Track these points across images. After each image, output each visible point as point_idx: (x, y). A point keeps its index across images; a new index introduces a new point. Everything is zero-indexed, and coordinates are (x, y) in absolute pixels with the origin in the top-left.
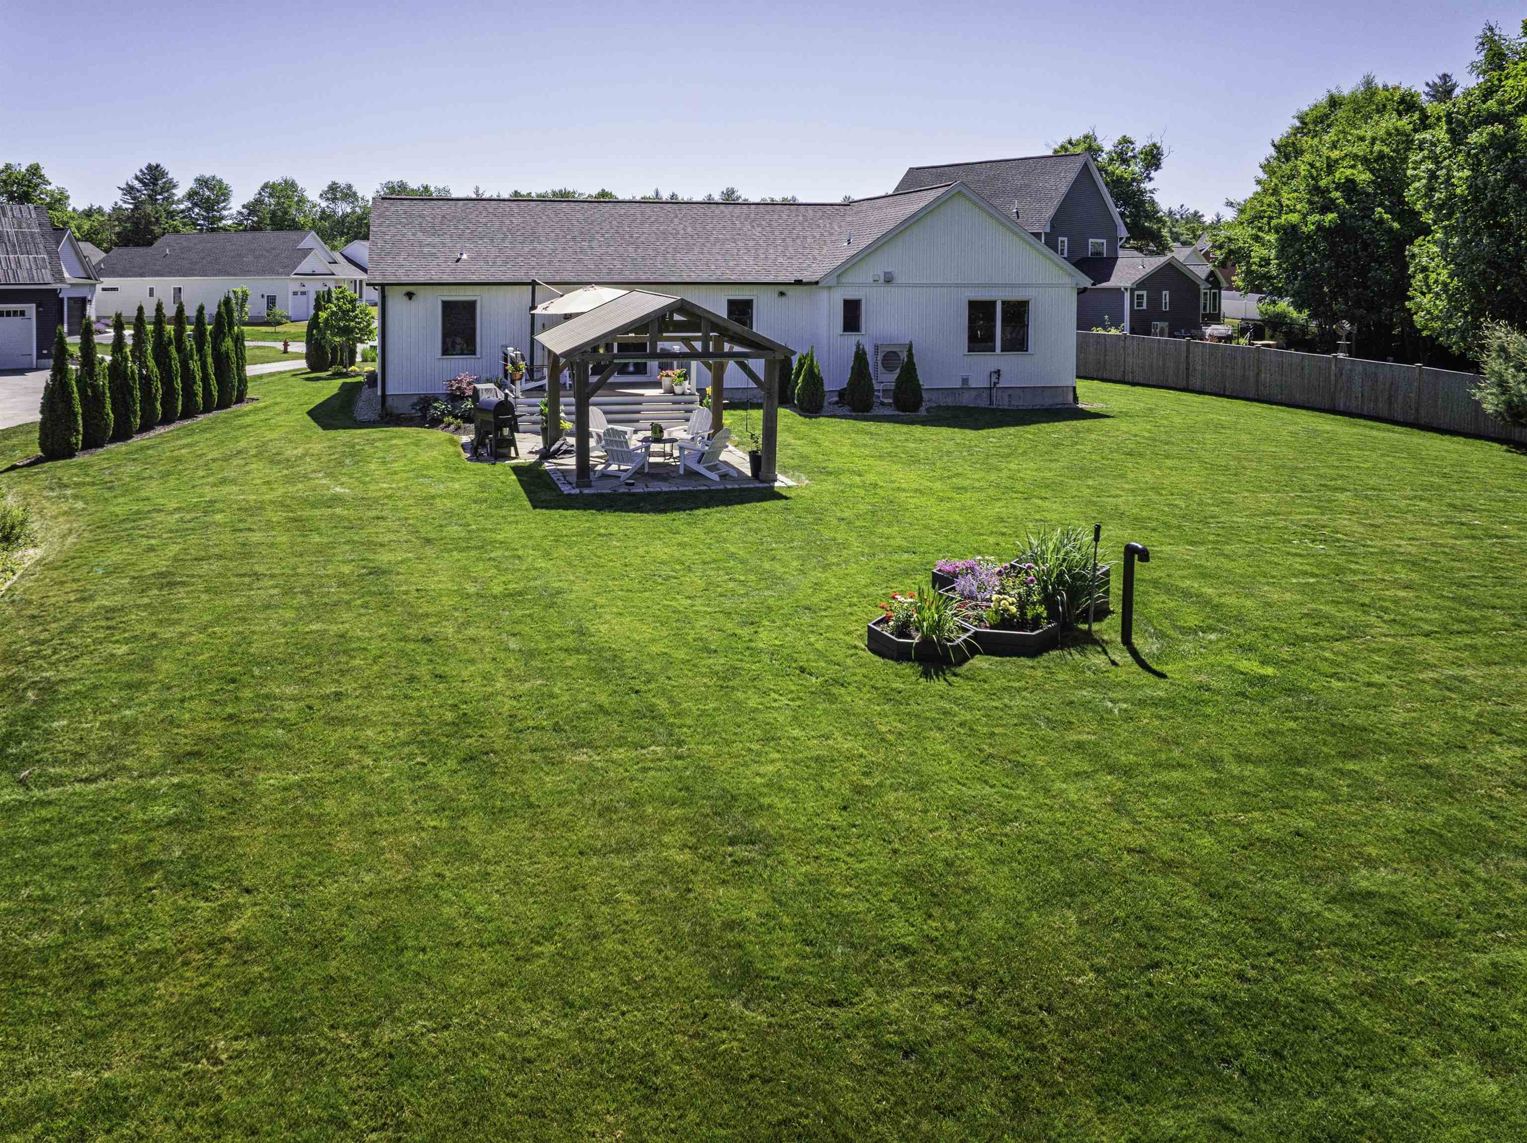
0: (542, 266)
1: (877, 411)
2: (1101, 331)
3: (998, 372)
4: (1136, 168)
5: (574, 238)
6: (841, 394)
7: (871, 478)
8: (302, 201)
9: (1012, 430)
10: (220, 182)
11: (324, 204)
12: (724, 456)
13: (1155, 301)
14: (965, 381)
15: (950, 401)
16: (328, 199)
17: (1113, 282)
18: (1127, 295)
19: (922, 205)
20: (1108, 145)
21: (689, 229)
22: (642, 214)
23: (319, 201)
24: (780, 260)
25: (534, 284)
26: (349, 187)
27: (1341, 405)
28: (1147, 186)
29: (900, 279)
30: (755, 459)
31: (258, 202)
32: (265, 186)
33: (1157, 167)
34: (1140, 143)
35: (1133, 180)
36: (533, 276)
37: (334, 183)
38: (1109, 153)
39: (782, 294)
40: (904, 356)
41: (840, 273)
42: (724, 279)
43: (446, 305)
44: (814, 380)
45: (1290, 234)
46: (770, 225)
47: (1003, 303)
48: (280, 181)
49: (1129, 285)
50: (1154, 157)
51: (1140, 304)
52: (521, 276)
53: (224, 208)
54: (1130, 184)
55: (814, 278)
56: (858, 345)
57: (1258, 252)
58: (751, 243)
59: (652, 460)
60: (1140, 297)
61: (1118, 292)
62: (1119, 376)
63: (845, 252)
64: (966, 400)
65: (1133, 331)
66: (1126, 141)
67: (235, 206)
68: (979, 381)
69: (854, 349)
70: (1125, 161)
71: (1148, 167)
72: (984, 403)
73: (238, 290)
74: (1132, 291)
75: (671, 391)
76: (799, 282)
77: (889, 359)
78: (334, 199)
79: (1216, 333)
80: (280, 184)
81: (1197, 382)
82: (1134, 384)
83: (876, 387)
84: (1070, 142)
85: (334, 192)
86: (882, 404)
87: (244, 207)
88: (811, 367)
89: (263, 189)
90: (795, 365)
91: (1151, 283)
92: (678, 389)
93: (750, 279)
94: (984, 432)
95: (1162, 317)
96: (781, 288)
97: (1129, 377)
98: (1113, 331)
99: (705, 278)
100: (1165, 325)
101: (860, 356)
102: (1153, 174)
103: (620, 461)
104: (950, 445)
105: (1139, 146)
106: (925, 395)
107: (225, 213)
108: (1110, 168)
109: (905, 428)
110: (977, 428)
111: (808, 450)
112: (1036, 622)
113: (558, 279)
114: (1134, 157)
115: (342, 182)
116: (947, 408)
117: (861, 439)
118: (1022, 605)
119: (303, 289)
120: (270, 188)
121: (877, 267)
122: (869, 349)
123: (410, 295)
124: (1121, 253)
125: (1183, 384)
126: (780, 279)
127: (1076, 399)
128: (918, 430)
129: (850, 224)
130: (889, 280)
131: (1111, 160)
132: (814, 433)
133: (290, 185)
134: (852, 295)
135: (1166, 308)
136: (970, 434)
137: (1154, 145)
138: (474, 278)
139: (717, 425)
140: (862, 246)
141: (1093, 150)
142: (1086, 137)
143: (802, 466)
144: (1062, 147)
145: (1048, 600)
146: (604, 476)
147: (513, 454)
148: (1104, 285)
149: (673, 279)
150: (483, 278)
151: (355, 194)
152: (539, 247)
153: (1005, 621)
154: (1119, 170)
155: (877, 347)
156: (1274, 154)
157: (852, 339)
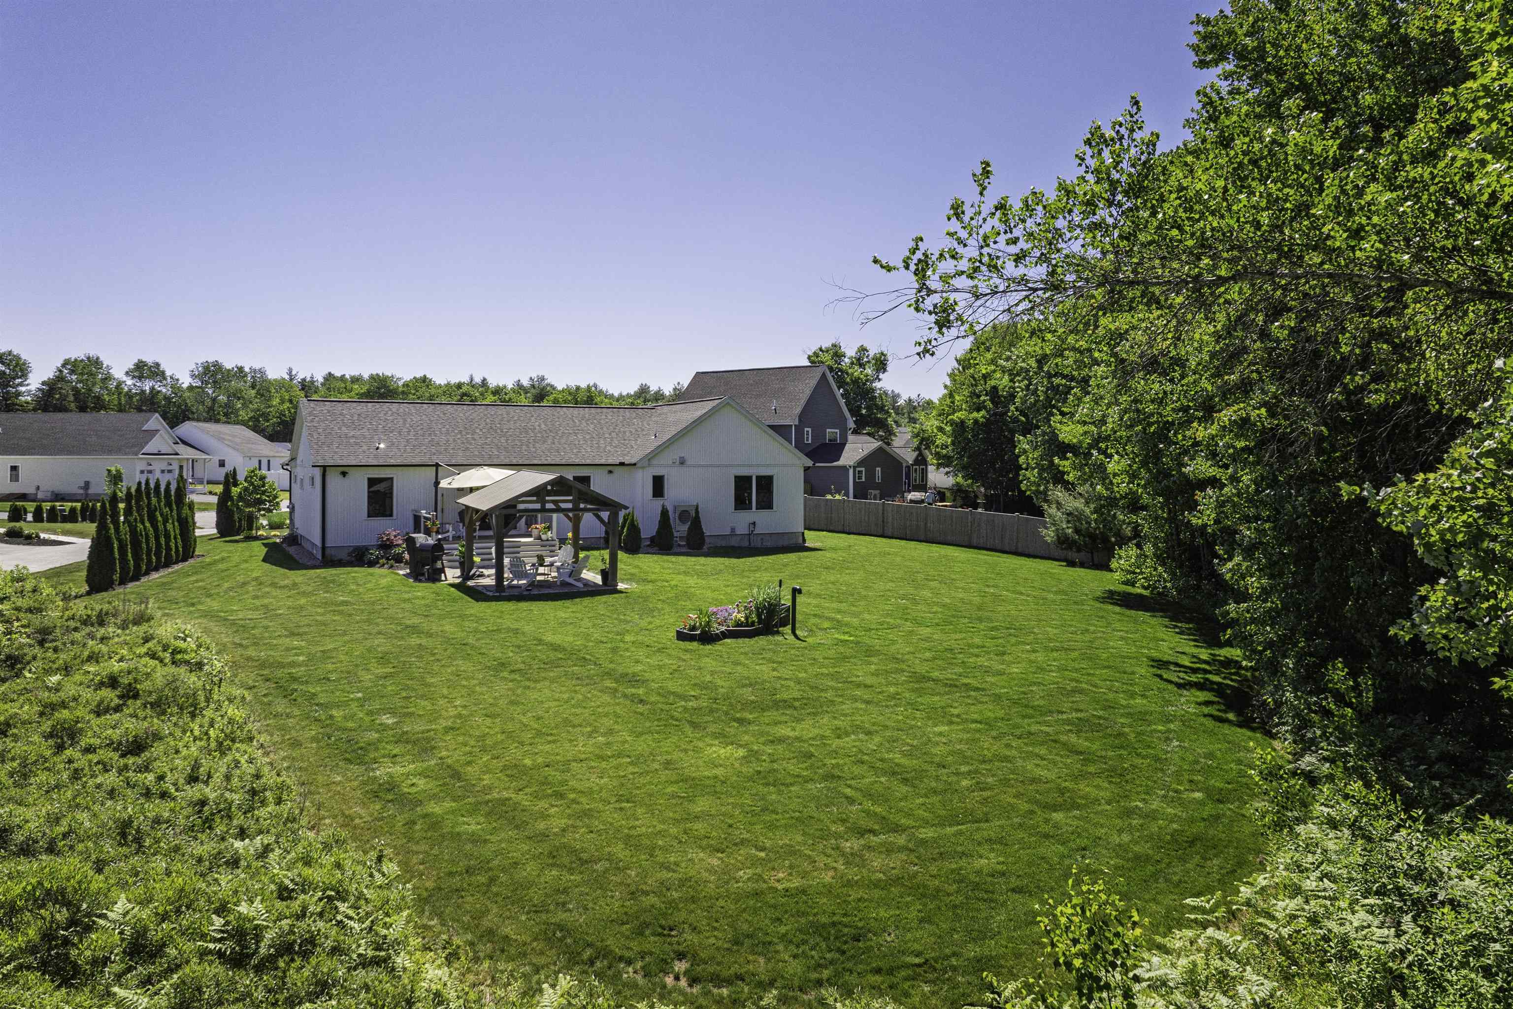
0: (441, 453)
1: (675, 550)
2: (829, 497)
3: (754, 523)
4: (869, 371)
5: (461, 432)
6: (652, 539)
7: (673, 583)
8: (108, 378)
9: (760, 558)
10: (18, 357)
11: (129, 382)
12: (583, 576)
13: (871, 474)
14: (733, 530)
15: (724, 543)
16: (134, 377)
17: (841, 462)
18: (851, 471)
19: (704, 411)
20: (850, 351)
21: (543, 426)
22: (508, 414)
23: (125, 378)
24: (608, 448)
25: (437, 465)
26: (158, 365)
27: (975, 542)
28: (877, 385)
29: (688, 463)
30: (604, 574)
31: (60, 377)
32: (66, 363)
33: (885, 370)
34: (873, 351)
35: (867, 380)
36: (435, 459)
37: (140, 361)
38: (851, 358)
39: (610, 472)
40: (693, 513)
41: (650, 458)
42: (570, 462)
43: (372, 482)
44: (634, 529)
45: (960, 427)
46: (600, 423)
47: (757, 477)
48: (83, 357)
49: (852, 463)
50: (882, 362)
51: (860, 478)
52: (426, 460)
53: (21, 384)
54: (865, 384)
55: (633, 461)
56: (663, 506)
57: (941, 439)
58: (588, 437)
59: (539, 578)
60: (860, 472)
61: (845, 469)
62: (840, 528)
63: (652, 443)
64: (734, 542)
65: (855, 497)
66: (863, 349)
67: (34, 382)
68: (742, 529)
69: (660, 509)
70: (862, 365)
71: (878, 371)
72: (746, 544)
73: (113, 469)
74: (855, 467)
75: (539, 538)
76: (622, 464)
77: (684, 515)
78: (140, 378)
79: (913, 498)
80: (82, 361)
81: (889, 532)
82: (849, 533)
83: (675, 534)
84: (821, 350)
85: (141, 370)
86: (679, 545)
87: (43, 383)
88: (633, 520)
89: (64, 366)
90: (621, 521)
91: (867, 462)
92: (544, 537)
93: (588, 462)
94: (743, 560)
95: (877, 486)
96: (610, 468)
97: (847, 529)
98: (838, 497)
99: (558, 461)
100: (877, 492)
101: (664, 513)
102: (881, 376)
103: (519, 579)
104: (722, 567)
105: (871, 353)
106: (707, 540)
107: (23, 389)
108: (850, 371)
109: (693, 559)
110: (739, 557)
111: (633, 571)
112: (753, 624)
113: (453, 462)
114: (869, 362)
115: (149, 359)
116: (722, 547)
117: (666, 565)
118: (747, 618)
119: (150, 468)
120: (72, 365)
121: (674, 454)
122: (670, 509)
123: (344, 474)
124: (851, 438)
125: (880, 532)
126: (610, 461)
127: (804, 541)
128: (702, 560)
129: (656, 422)
130: (682, 462)
131: (852, 363)
132: (636, 562)
133: (96, 363)
134: (658, 472)
135: (878, 480)
136: (734, 561)
137: (882, 354)
138: (392, 461)
139: (576, 556)
140: (665, 439)
141: (837, 355)
142: (834, 346)
143: (631, 578)
144: (815, 353)
145: (759, 615)
146: (511, 587)
147: (443, 578)
148: (835, 464)
149: (536, 462)
150: (399, 461)
151: (163, 373)
152: (436, 439)
153: (738, 624)
154: (857, 371)
155: (675, 507)
156: (957, 366)
157: (658, 503)
